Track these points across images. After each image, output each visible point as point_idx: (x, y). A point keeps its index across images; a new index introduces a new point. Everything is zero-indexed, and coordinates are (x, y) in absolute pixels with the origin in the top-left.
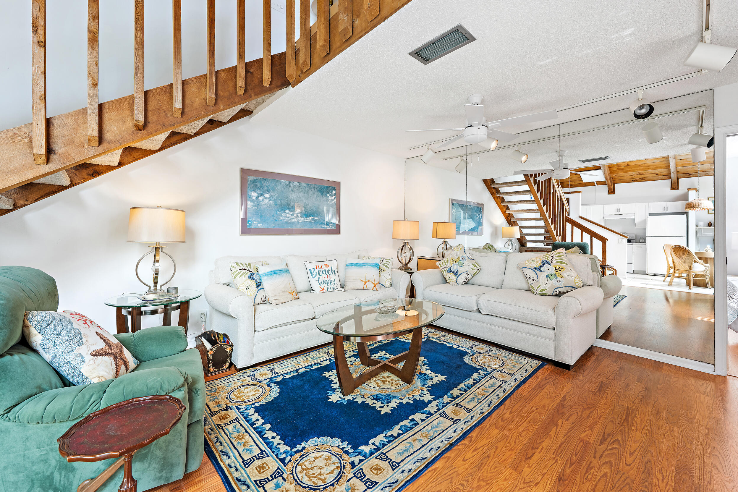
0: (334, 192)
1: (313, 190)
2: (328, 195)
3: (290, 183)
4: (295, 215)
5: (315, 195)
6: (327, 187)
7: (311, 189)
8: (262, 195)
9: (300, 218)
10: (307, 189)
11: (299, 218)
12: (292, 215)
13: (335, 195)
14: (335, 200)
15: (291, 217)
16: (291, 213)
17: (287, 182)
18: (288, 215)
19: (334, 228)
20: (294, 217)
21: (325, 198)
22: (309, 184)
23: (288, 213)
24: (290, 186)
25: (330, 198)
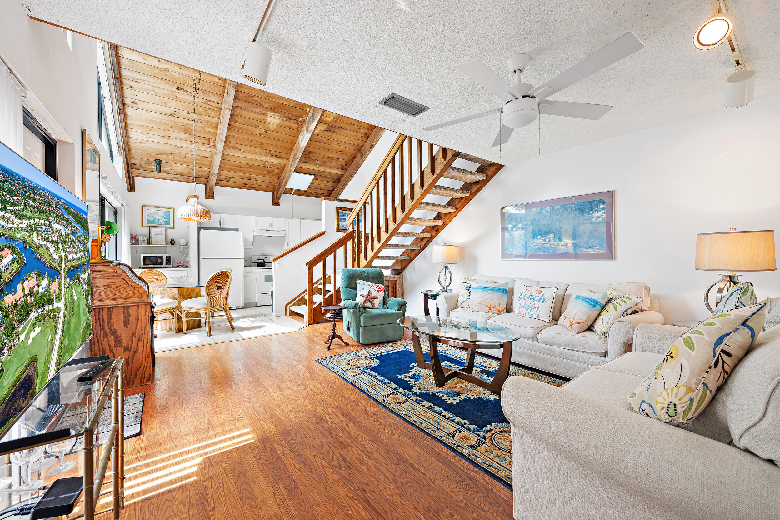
0: (602, 206)
1: (569, 210)
2: (592, 212)
3: (542, 209)
4: (547, 240)
5: (573, 214)
6: (591, 203)
7: (567, 209)
8: (516, 225)
9: (554, 243)
10: (561, 210)
11: (552, 243)
12: (544, 240)
13: (603, 209)
14: (604, 216)
15: (544, 242)
16: (543, 239)
17: (539, 209)
18: (540, 241)
19: (602, 252)
20: (546, 242)
21: (586, 216)
22: (563, 206)
23: (540, 239)
24: (541, 213)
25: (596, 215)
